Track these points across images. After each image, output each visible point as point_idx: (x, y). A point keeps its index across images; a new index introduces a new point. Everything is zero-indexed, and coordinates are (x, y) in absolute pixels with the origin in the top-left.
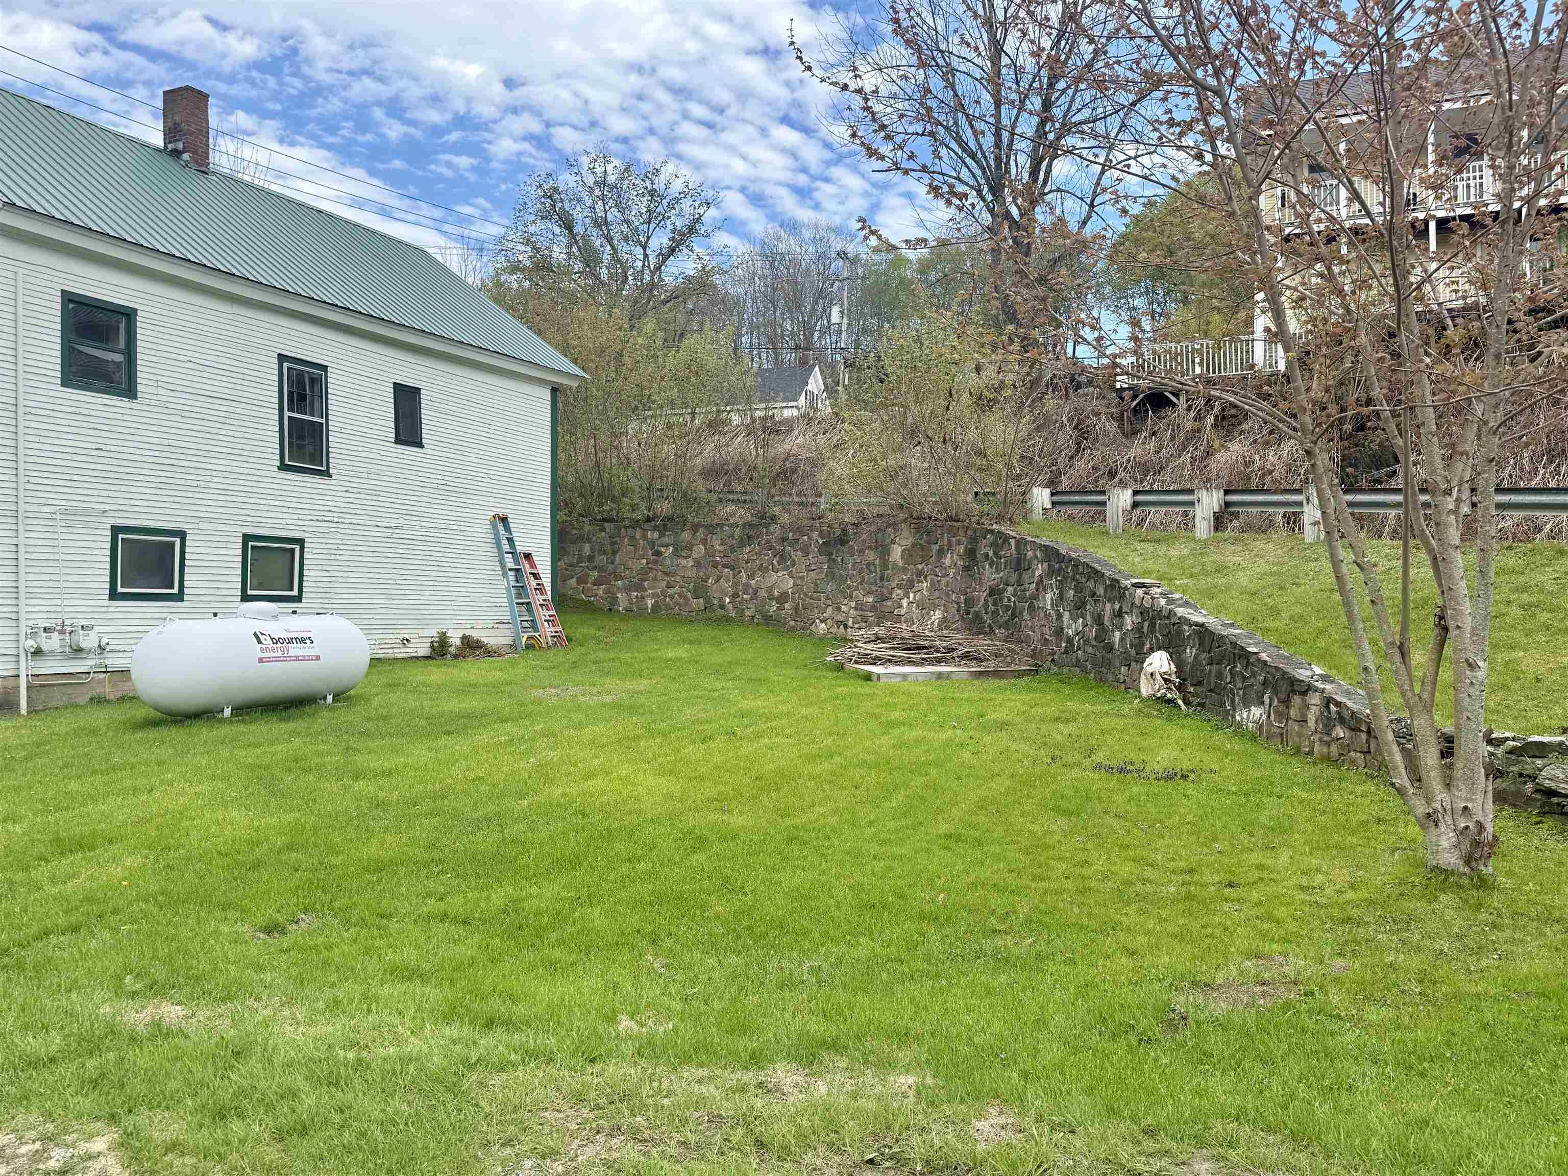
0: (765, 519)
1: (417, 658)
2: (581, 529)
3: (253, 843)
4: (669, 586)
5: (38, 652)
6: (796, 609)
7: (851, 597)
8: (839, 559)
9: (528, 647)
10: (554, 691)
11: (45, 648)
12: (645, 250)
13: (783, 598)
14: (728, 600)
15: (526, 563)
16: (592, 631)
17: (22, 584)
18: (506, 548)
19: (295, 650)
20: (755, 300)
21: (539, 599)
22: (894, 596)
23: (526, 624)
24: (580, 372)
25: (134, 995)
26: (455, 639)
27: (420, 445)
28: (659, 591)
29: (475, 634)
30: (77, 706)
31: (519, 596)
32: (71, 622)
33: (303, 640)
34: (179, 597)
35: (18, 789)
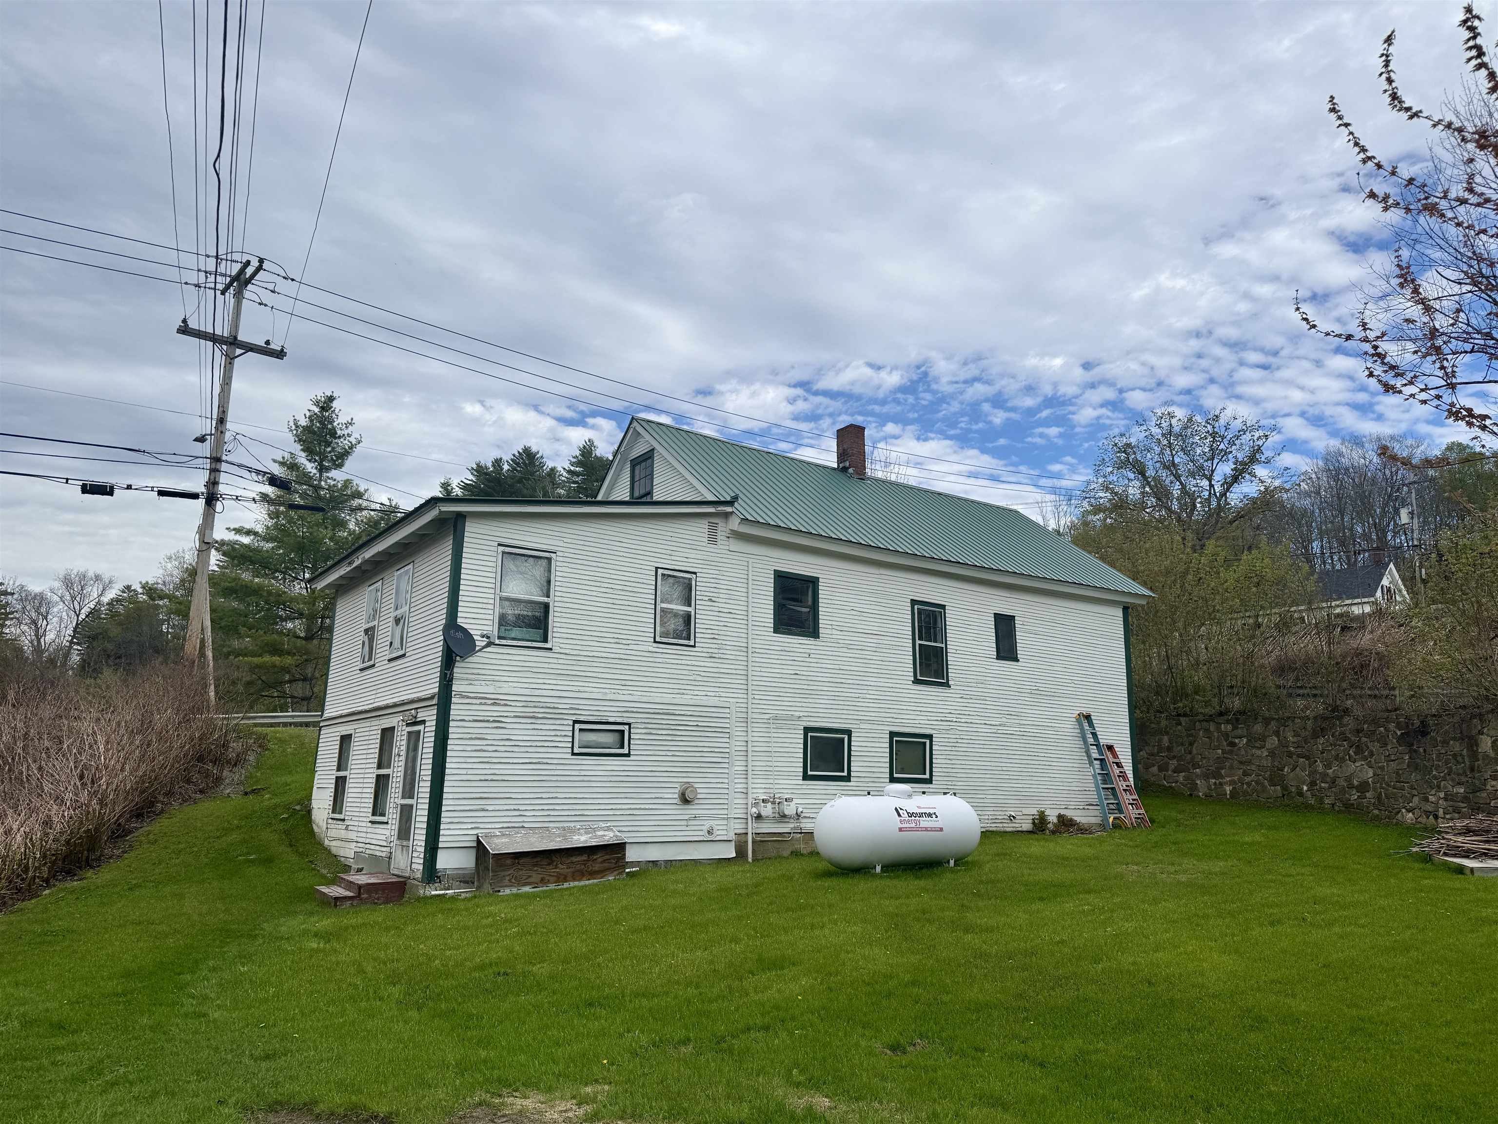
0: (1337, 712)
1: (1022, 832)
2: (1159, 723)
3: (889, 977)
4: (1245, 774)
5: (759, 817)
6: (1379, 798)
7: (1439, 787)
8: (1421, 750)
9: (1115, 826)
10: (1136, 867)
11: (763, 814)
12: (1210, 481)
13: (1363, 787)
14: (1305, 788)
15: (1108, 753)
16: (1174, 814)
17: (750, 768)
18: (1091, 740)
19: (925, 822)
20: (1321, 510)
21: (1123, 785)
22: (1488, 787)
23: (1112, 807)
24: (1147, 592)
25: (798, 1085)
26: (1052, 817)
27: (1016, 660)
28: (1236, 778)
29: (1069, 813)
30: (781, 857)
31: (1105, 782)
32: (779, 795)
33: (930, 815)
34: (848, 779)
35: (740, 918)
